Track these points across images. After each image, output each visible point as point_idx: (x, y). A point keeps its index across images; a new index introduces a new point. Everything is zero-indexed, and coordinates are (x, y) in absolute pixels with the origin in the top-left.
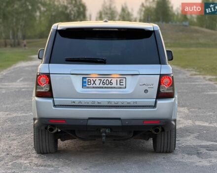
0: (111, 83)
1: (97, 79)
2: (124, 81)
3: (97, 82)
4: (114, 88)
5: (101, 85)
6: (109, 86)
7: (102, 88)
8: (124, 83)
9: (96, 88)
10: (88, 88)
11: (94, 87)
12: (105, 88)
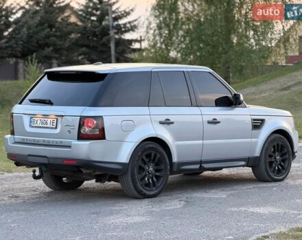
1: (39, 119)
2: (55, 122)
3: (39, 122)
4: (48, 128)
5: (41, 125)
6: (45, 126)
7: (40, 127)
8: (55, 124)
10: (33, 127)
11: (36, 127)
12: (43, 127)
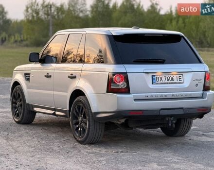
0: (173, 79)
1: (163, 76)
2: (182, 77)
3: (163, 79)
4: (176, 83)
5: (166, 81)
6: (172, 82)
7: (167, 83)
8: (182, 79)
9: (163, 83)
10: (157, 84)
11: (161, 83)
12: (170, 83)
